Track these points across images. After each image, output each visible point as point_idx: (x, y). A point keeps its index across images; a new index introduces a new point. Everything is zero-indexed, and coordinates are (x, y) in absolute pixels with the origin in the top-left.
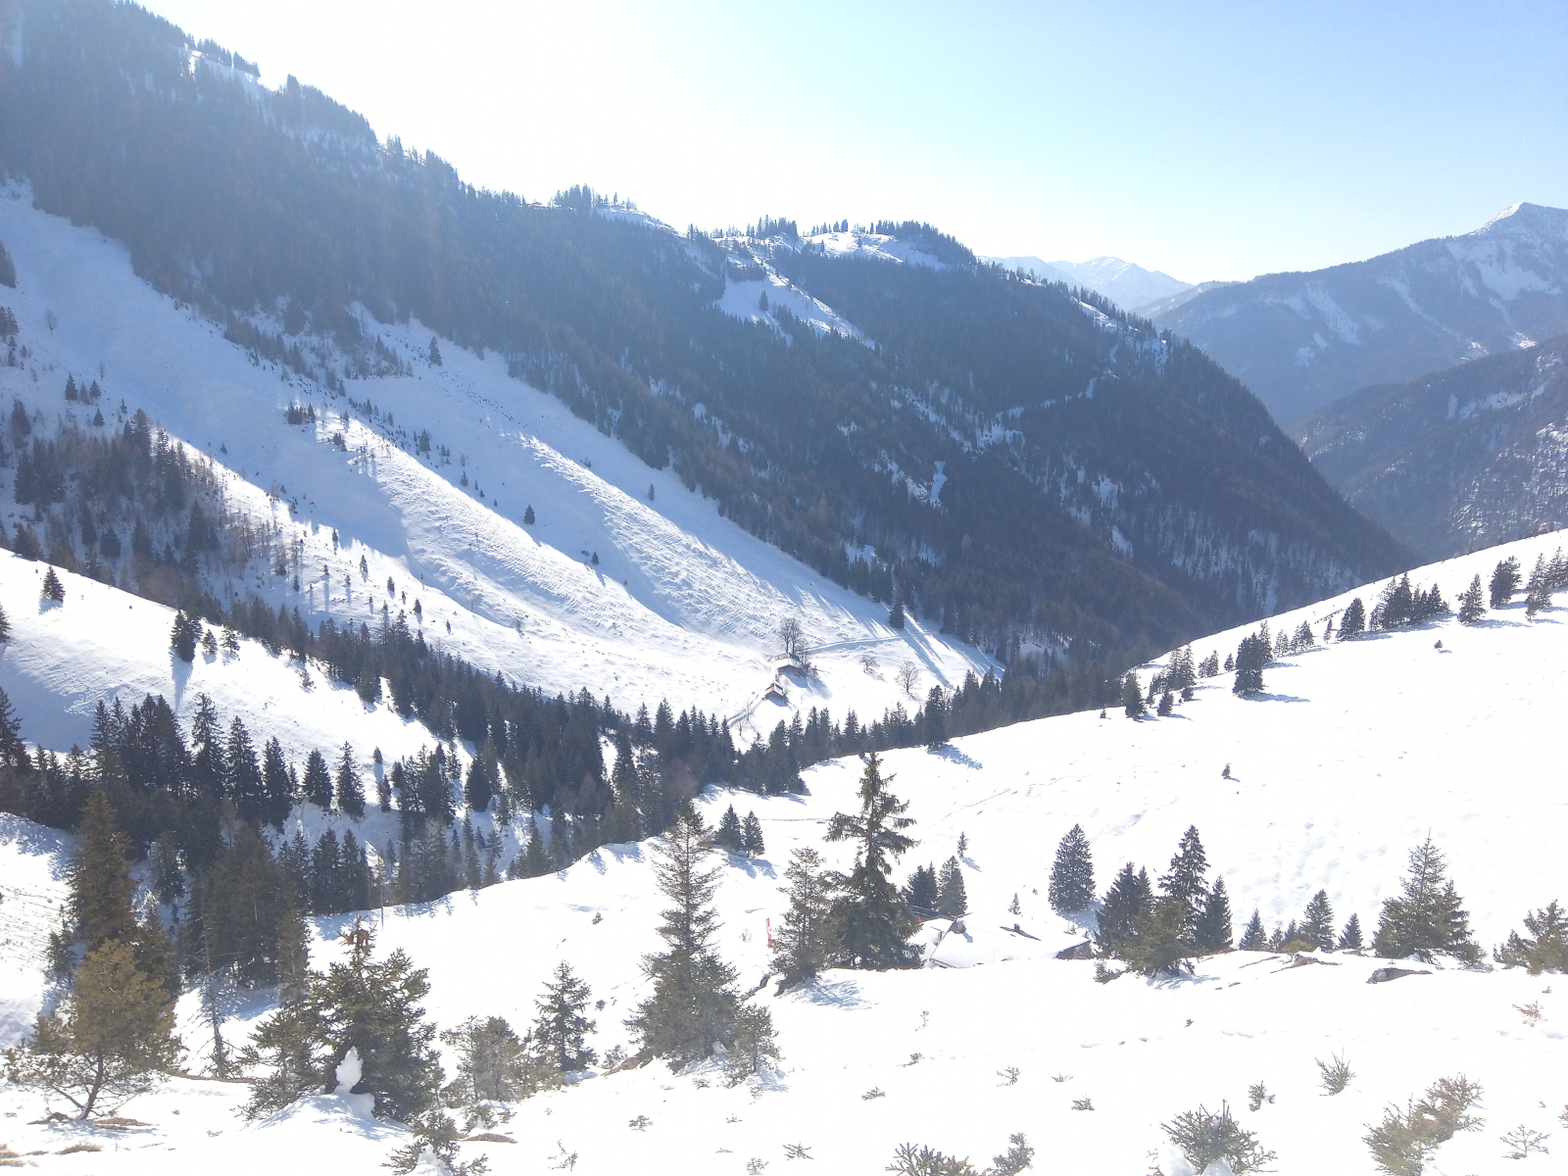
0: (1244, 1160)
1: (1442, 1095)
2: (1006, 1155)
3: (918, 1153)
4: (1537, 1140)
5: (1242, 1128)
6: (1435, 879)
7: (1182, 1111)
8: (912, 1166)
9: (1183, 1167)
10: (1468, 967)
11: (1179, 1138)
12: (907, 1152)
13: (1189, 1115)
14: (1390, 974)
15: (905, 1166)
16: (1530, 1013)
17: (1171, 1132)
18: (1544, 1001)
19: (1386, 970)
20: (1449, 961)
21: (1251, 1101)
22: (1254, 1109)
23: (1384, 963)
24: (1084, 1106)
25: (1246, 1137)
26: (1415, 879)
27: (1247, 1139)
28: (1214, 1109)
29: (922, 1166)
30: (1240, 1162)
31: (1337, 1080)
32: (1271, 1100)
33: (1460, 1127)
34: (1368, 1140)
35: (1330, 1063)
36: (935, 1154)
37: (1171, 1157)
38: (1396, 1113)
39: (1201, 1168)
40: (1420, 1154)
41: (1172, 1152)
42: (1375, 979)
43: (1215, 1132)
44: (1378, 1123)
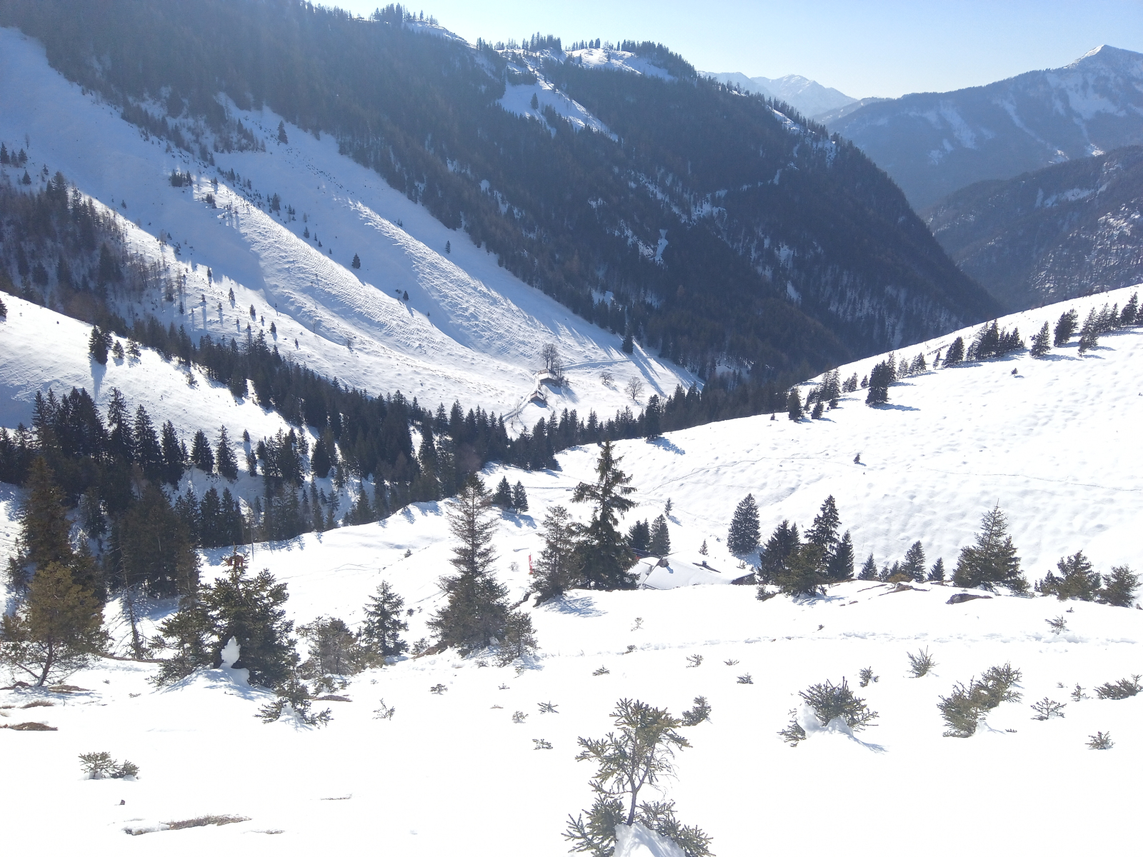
0: (855, 717)
1: (993, 678)
2: (691, 711)
3: (632, 705)
4: (1056, 708)
5: (856, 695)
6: (999, 534)
7: (814, 683)
8: (628, 714)
9: (813, 721)
10: (1017, 595)
11: (811, 701)
12: (625, 704)
13: (819, 687)
14: (963, 598)
15: (623, 713)
16: (1057, 625)
17: (806, 697)
18: (1067, 616)
19: (960, 595)
20: (1004, 591)
21: (861, 680)
22: (863, 685)
23: (959, 591)
24: (746, 680)
25: (858, 702)
26: (985, 534)
27: (858, 704)
28: (836, 683)
29: (635, 713)
30: (853, 718)
31: (922, 667)
32: (875, 679)
33: (1004, 699)
34: (941, 706)
35: (917, 655)
36: (644, 706)
37: (806, 714)
38: (961, 689)
39: (826, 721)
40: (976, 716)
41: (806, 711)
42: (952, 601)
43: (837, 698)
44: (948, 695)
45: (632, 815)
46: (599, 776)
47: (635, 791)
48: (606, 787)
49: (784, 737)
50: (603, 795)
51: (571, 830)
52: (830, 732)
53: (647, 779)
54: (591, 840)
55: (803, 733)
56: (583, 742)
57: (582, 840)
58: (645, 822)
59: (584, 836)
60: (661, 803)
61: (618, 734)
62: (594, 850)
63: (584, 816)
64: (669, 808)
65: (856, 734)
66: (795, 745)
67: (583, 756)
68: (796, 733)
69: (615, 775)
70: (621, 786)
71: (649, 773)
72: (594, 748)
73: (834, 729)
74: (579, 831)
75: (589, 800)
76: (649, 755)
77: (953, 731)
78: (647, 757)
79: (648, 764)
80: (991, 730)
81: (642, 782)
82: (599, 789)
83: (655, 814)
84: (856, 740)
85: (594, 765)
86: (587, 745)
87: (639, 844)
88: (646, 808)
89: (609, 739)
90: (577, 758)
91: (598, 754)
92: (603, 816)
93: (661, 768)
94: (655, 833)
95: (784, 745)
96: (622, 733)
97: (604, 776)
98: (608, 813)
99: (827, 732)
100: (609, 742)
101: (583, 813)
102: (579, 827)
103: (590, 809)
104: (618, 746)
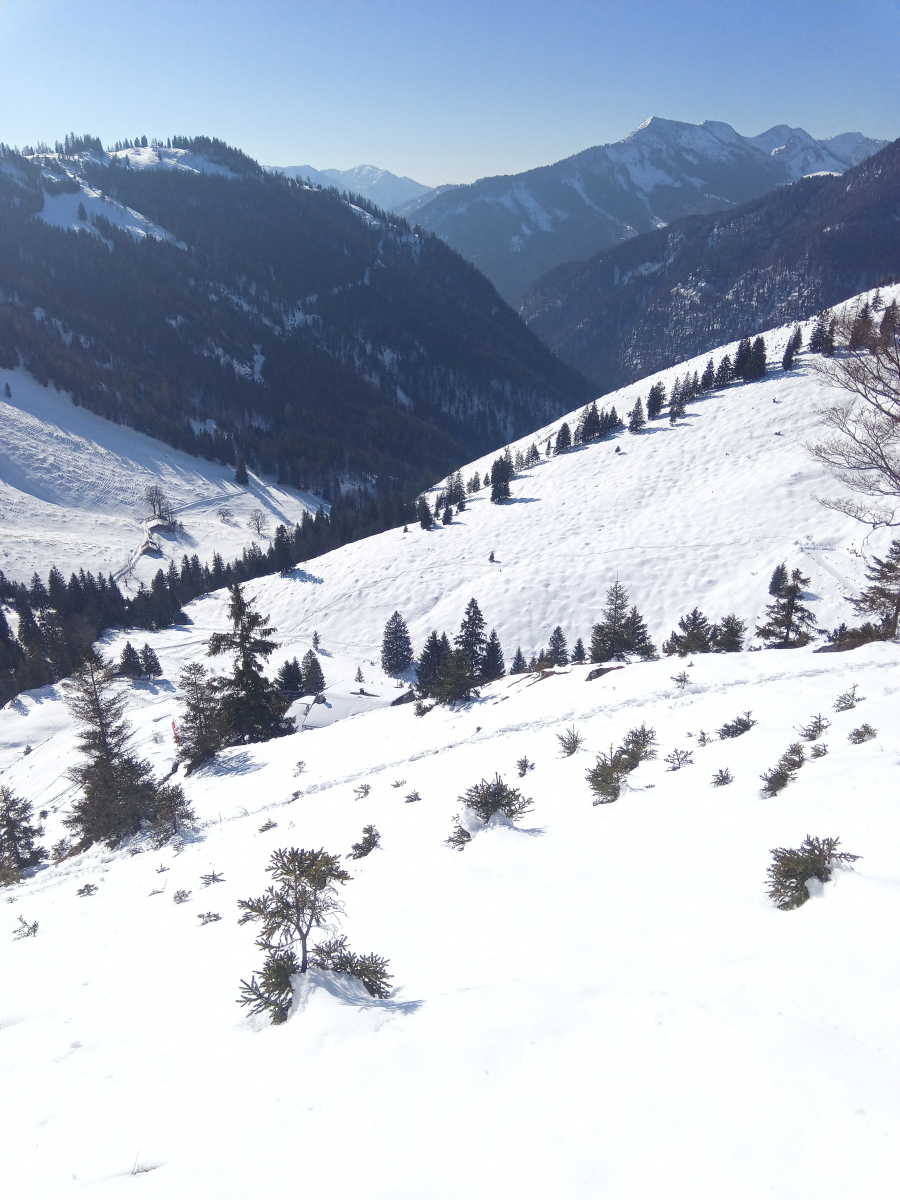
0: (513, 808)
1: (632, 742)
2: (360, 842)
3: (287, 854)
4: (685, 756)
5: (510, 788)
6: (622, 606)
7: (471, 786)
8: (284, 864)
9: (476, 821)
10: (646, 660)
11: (471, 803)
12: (280, 855)
13: (476, 787)
14: (599, 673)
15: (279, 865)
16: (681, 681)
17: (466, 800)
18: (689, 671)
19: (597, 670)
20: (635, 658)
21: (519, 771)
22: (522, 775)
23: (595, 667)
24: (413, 798)
25: (513, 793)
26: (610, 610)
27: (514, 795)
28: (491, 780)
29: (290, 862)
30: (511, 810)
31: (572, 746)
32: (532, 767)
33: (642, 759)
34: (588, 778)
35: (565, 734)
36: (299, 852)
37: (467, 816)
38: (603, 758)
39: (487, 819)
40: (618, 780)
41: (467, 814)
42: (591, 678)
43: (493, 794)
44: (593, 766)
45: (305, 962)
46: (264, 933)
47: (304, 937)
48: (274, 941)
49: (451, 843)
50: (272, 951)
51: (246, 995)
52: (492, 828)
53: (314, 923)
54: (268, 999)
55: (468, 835)
56: (243, 904)
57: (258, 1002)
58: (318, 965)
59: (260, 996)
60: (333, 942)
61: (278, 886)
62: (272, 1008)
63: (257, 976)
64: (341, 944)
65: (516, 824)
66: (462, 849)
67: (246, 918)
68: (462, 837)
69: (282, 927)
70: (289, 937)
71: (316, 917)
72: (255, 908)
73: (495, 824)
74: (255, 993)
75: (260, 959)
76: (312, 898)
77: (601, 798)
78: (311, 901)
79: (313, 908)
80: (632, 790)
81: (309, 926)
82: (266, 946)
83: (329, 953)
84: (516, 829)
85: (258, 925)
86: (248, 906)
87: (315, 987)
88: (319, 950)
89: (269, 894)
90: (240, 922)
91: (260, 911)
92: (275, 971)
93: (327, 908)
94: (330, 972)
95: (453, 853)
96: (282, 884)
97: (269, 932)
98: (279, 967)
99: (489, 829)
100: (271, 897)
101: (255, 974)
102: (253, 989)
103: (261, 968)
104: (280, 898)
